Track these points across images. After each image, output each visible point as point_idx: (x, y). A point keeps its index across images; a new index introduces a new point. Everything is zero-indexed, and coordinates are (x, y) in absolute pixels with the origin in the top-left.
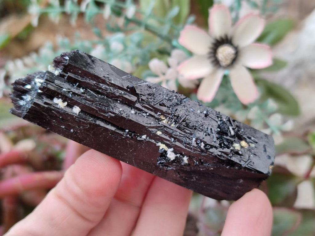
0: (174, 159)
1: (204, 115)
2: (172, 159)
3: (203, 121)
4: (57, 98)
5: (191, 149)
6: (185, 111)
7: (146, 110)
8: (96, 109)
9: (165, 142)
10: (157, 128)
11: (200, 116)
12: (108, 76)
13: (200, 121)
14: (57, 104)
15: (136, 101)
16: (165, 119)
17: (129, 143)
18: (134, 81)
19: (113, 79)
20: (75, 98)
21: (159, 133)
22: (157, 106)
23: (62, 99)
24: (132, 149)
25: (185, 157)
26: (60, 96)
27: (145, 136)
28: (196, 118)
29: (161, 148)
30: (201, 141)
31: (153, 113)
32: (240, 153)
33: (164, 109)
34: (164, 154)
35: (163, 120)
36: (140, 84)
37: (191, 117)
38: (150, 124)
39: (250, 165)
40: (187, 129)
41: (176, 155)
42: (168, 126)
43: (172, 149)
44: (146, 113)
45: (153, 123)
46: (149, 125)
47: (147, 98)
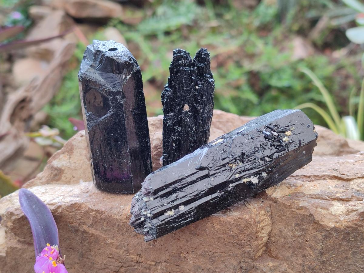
0: (258, 181)
1: (251, 139)
2: (257, 182)
3: (254, 144)
4: (166, 212)
5: (262, 166)
6: (239, 149)
7: (219, 171)
8: (192, 198)
9: (245, 177)
10: (234, 174)
11: (249, 143)
12: (180, 174)
13: (252, 146)
14: (169, 215)
15: (209, 172)
16: (233, 165)
17: (226, 196)
18: (196, 161)
19: (185, 173)
20: (176, 203)
21: (237, 176)
22: (222, 163)
23: (169, 210)
24: (229, 197)
25: (263, 173)
26: (166, 210)
27: (231, 184)
28: (248, 147)
29: (245, 182)
30: (264, 157)
31: (223, 169)
32: (291, 141)
33: (227, 160)
34: (250, 184)
35: (232, 166)
36: (201, 160)
37: (246, 149)
38: (228, 176)
39: (302, 143)
40: (250, 159)
41: (257, 177)
42: (238, 167)
43: (252, 177)
44: (220, 172)
45: (229, 174)
46: (228, 178)
47: (213, 164)
